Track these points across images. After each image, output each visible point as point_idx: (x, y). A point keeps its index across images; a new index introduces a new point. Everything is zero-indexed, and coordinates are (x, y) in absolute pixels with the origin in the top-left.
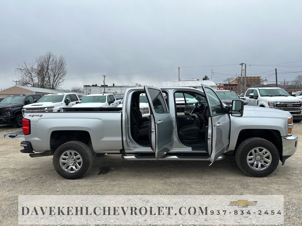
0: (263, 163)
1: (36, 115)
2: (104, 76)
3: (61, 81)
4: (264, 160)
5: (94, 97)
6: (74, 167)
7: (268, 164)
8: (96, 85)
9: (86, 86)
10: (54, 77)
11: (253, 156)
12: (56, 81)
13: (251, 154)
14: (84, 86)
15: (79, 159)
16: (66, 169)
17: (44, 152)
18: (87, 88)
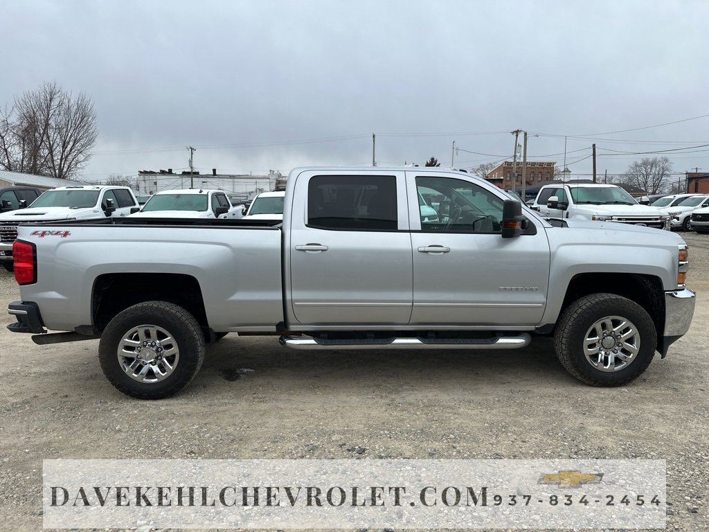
0: (620, 354)
1: (51, 233)
2: (192, 149)
3: (81, 157)
4: (621, 348)
5: (178, 196)
6: (156, 369)
7: (630, 357)
8: (170, 172)
9: (145, 173)
10: (64, 147)
11: (598, 337)
12: (70, 157)
13: (593, 334)
14: (141, 172)
15: (169, 346)
16: (134, 374)
17: (74, 330)
18: (147, 177)
